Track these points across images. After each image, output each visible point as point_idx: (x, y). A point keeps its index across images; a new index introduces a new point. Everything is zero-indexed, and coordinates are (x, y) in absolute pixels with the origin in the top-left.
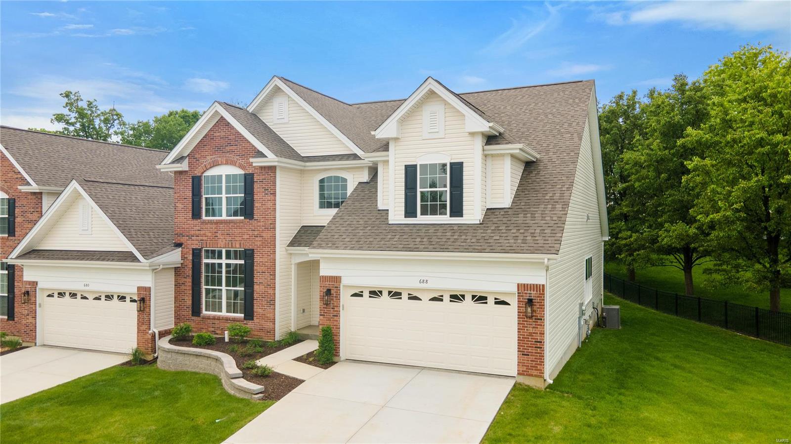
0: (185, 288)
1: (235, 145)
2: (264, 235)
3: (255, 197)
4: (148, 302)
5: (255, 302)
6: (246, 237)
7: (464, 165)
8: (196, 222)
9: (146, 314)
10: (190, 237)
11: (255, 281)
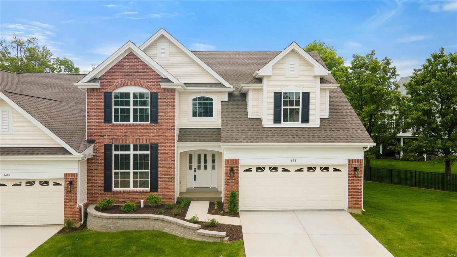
0: (98, 172)
1: (142, 73)
2: (167, 134)
3: (159, 109)
4: (75, 184)
5: (159, 179)
6: (151, 135)
7: (310, 94)
8: (107, 125)
9: (73, 194)
10: (102, 136)
11: (159, 165)
